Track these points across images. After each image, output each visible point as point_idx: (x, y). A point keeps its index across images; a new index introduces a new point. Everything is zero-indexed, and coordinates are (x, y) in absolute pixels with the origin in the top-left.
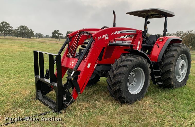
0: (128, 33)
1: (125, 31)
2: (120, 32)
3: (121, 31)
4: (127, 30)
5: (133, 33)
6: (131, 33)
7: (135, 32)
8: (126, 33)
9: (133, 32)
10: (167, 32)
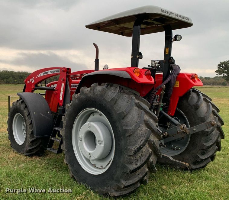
0: (51, 73)
1: (47, 71)
2: (43, 74)
3: (44, 72)
4: (49, 71)
5: (56, 73)
6: (54, 73)
7: (58, 71)
8: (48, 74)
9: (56, 71)
10: (141, 58)
